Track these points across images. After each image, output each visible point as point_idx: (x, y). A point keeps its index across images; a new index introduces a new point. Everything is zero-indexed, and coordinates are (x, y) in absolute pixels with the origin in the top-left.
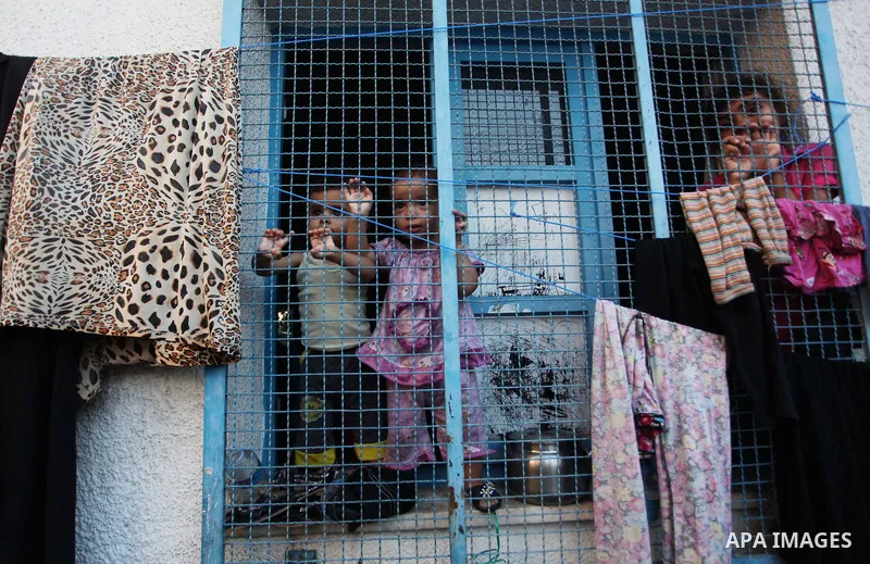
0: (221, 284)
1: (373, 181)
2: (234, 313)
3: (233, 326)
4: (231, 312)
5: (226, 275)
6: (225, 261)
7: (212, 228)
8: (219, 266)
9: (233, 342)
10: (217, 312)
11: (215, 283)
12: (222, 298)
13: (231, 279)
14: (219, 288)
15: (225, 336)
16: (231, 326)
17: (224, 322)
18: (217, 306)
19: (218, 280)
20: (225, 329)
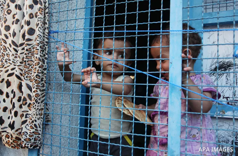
0: (30, 104)
1: (123, 34)
2: (35, 123)
3: (34, 130)
4: (33, 122)
5: (33, 99)
6: (33, 90)
7: (27, 70)
8: (29, 92)
9: (33, 141)
10: (26, 121)
11: (26, 103)
12: (30, 112)
13: (34, 101)
14: (29, 106)
15: (28, 137)
16: (32, 130)
17: (29, 128)
18: (26, 117)
19: (28, 101)
20: (28, 132)
